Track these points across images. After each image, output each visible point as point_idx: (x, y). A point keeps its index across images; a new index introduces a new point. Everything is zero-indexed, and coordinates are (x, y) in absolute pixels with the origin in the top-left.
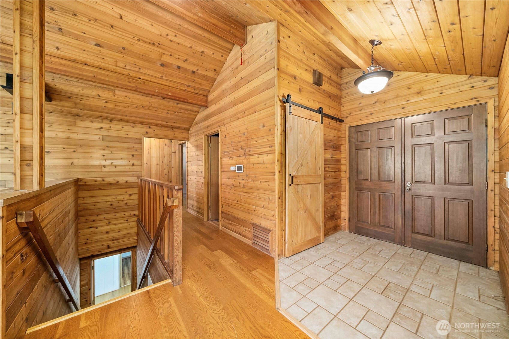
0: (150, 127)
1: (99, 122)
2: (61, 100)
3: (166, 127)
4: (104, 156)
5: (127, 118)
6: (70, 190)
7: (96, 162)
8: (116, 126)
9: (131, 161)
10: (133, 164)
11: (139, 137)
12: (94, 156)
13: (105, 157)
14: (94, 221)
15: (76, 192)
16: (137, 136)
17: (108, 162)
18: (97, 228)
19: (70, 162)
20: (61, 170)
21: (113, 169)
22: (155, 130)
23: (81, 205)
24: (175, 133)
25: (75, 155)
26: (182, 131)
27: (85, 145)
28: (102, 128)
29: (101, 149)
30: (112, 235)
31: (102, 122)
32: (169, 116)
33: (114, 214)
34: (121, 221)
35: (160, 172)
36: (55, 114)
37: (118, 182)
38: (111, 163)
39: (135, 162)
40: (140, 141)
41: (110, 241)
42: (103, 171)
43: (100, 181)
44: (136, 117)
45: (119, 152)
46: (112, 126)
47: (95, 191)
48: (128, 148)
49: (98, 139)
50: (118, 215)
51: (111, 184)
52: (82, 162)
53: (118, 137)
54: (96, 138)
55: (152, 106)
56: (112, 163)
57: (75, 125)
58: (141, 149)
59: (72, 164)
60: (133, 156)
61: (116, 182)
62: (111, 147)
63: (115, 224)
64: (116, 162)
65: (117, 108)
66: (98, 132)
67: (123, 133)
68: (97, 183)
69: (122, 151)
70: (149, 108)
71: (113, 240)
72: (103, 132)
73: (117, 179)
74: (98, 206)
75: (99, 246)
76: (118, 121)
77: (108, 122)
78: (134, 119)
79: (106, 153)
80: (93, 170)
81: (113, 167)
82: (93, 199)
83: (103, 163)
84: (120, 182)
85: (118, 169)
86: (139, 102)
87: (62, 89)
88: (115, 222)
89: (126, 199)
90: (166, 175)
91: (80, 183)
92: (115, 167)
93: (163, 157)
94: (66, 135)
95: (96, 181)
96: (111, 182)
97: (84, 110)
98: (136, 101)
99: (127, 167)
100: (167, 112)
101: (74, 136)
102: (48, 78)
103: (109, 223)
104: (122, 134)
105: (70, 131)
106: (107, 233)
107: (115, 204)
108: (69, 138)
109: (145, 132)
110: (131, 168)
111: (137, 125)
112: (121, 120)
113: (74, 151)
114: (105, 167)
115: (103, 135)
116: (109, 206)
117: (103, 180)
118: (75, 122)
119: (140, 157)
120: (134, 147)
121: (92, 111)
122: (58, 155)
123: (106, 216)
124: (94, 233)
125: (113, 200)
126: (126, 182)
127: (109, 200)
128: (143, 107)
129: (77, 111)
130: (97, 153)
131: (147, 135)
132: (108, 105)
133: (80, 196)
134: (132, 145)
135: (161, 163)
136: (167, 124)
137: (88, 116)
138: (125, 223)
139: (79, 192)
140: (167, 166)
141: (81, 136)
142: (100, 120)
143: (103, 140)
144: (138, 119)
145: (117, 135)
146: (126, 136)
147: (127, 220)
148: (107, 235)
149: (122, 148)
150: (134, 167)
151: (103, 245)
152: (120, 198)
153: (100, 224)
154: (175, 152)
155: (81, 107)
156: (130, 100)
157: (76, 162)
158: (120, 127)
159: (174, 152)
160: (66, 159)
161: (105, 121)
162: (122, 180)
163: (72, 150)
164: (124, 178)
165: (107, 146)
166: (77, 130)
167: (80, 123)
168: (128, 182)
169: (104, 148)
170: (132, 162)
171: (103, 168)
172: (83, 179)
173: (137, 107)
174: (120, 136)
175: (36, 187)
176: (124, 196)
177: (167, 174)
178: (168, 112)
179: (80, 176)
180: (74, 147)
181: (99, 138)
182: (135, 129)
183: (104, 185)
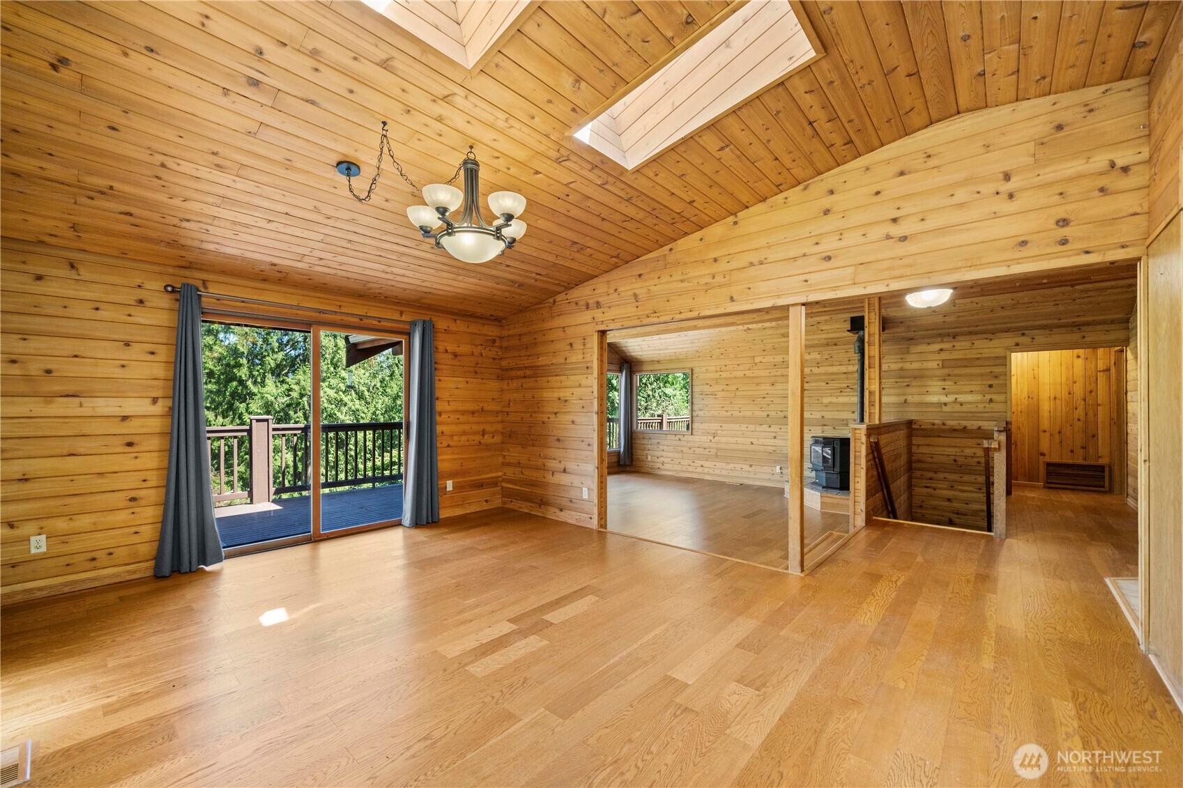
0: (1023, 334)
1: (937, 343)
2: (893, 327)
3: (1060, 326)
4: (944, 389)
5: (979, 328)
6: (902, 432)
7: (934, 399)
8: (962, 344)
9: (986, 395)
10: (991, 401)
11: (1003, 354)
12: (931, 389)
13: (946, 391)
14: (931, 479)
15: (910, 436)
16: (999, 352)
17: (951, 398)
18: (935, 490)
19: (903, 398)
20: (893, 410)
21: (957, 408)
22: (1035, 337)
23: (915, 455)
24: (1084, 334)
25: (909, 390)
26: (1107, 327)
27: (920, 376)
28: (941, 350)
29: (940, 380)
30: (956, 505)
31: (942, 342)
32: (1061, 308)
33: (960, 475)
34: (971, 489)
35: (1064, 414)
36: (888, 343)
37: (965, 428)
38: (954, 399)
39: (995, 397)
40: (1004, 361)
41: (953, 513)
42: (944, 410)
43: (938, 424)
44: (994, 324)
45: (967, 383)
46: (955, 344)
47: (932, 439)
48: (982, 375)
49: (936, 367)
50: (966, 478)
51: (955, 430)
52: (916, 399)
53: (966, 359)
54: (933, 365)
55: (1018, 303)
56: (956, 399)
57: (908, 353)
58: (1006, 375)
59: (906, 401)
60: (991, 386)
61: (962, 428)
62: (956, 375)
63: (961, 491)
64: (962, 398)
65: (960, 319)
66: (937, 357)
67: (974, 351)
68: (936, 427)
69: (971, 380)
70: (1013, 307)
71: (958, 514)
72: (944, 356)
73: (964, 423)
74: (936, 459)
75: (938, 515)
76: (965, 335)
77: (951, 339)
78: (991, 327)
79: (948, 384)
80: (930, 409)
81: (959, 406)
82: (931, 448)
83: (944, 399)
84: (969, 428)
85: (964, 408)
86: (993, 304)
87: (895, 316)
88: (960, 488)
89: (977, 455)
90: (1079, 420)
91: (914, 426)
92: (961, 405)
93: (1071, 382)
94: (899, 366)
95: (933, 424)
96: (954, 428)
97: (918, 331)
98: (989, 304)
99: (981, 406)
100: (1053, 303)
101: (908, 366)
102: (884, 312)
103: (952, 487)
104: (972, 354)
105: (903, 360)
106: (949, 500)
107: (961, 460)
108: (902, 369)
109: (1014, 344)
110: (987, 406)
111: (998, 334)
112: (970, 333)
113: (908, 385)
114: (945, 404)
115: (943, 360)
116: (952, 462)
117: (944, 424)
118: (908, 348)
119: (1005, 387)
120: (992, 372)
121: (928, 330)
122: (892, 391)
123: (946, 475)
124: (931, 496)
125: (958, 454)
126: (979, 428)
127: (952, 453)
128: (1002, 308)
129: (911, 334)
130: (935, 386)
131: (1018, 347)
132: (947, 319)
133: (914, 442)
134: (988, 370)
135: (1065, 395)
136: (1062, 321)
137: (923, 337)
138: (975, 492)
139: (913, 438)
140: (1083, 402)
141: (915, 366)
142: (939, 340)
143: (943, 367)
144: (998, 326)
145: (964, 357)
146: (979, 356)
147: (980, 489)
148: (947, 503)
149: (971, 376)
150: (992, 405)
151: (943, 516)
152: (968, 452)
153: (940, 486)
154: (1108, 370)
155: (913, 329)
156: (979, 305)
157: (910, 398)
158: (968, 344)
159: (1103, 371)
160: (899, 395)
161: (946, 339)
162: (972, 424)
163: (906, 384)
164: (975, 422)
165: (949, 375)
166: (912, 357)
167: (915, 349)
168: (982, 428)
169: (943, 378)
170: (988, 397)
171: (943, 406)
172: (918, 421)
173: (992, 311)
174: (968, 357)
175: (877, 422)
176: (974, 450)
177: (1082, 418)
178: (1056, 303)
179: (913, 418)
180: (907, 380)
181: (938, 365)
182: (995, 343)
183: (944, 431)
